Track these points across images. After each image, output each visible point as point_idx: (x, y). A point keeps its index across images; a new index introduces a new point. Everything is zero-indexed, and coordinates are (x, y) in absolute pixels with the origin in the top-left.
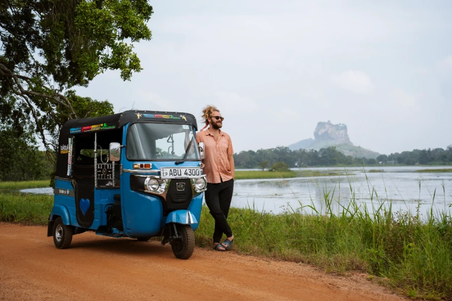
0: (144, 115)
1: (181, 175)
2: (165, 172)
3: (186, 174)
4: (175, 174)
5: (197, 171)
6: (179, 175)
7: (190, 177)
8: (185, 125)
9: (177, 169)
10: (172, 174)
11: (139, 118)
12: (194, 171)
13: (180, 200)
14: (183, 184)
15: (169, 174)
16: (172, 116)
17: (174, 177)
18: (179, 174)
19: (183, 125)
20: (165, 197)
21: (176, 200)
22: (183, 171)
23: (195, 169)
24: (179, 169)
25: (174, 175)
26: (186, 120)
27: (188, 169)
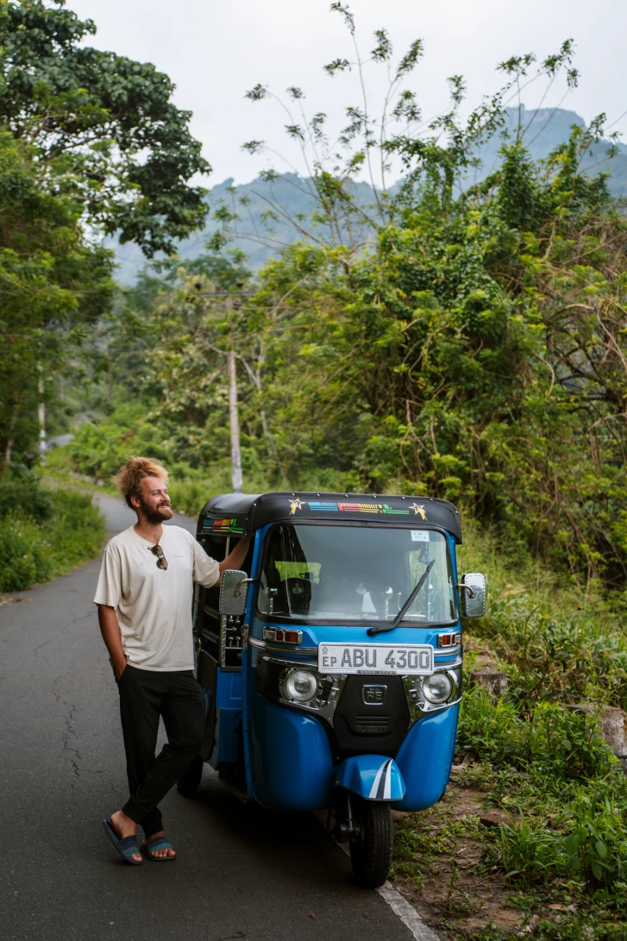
0: (311, 504)
1: (374, 665)
2: (330, 654)
3: (389, 661)
4: (359, 661)
5: (424, 656)
6: (368, 665)
7: (399, 672)
8: (417, 532)
9: (364, 649)
10: (349, 662)
11: (293, 512)
12: (413, 656)
13: (373, 729)
14: (382, 689)
15: (339, 660)
16: (386, 506)
17: (354, 671)
18: (371, 662)
19: (413, 532)
20: (330, 719)
21: (359, 728)
22: (382, 653)
23: (419, 651)
24: (371, 650)
25: (356, 665)
26: (424, 517)
27: (395, 650)
